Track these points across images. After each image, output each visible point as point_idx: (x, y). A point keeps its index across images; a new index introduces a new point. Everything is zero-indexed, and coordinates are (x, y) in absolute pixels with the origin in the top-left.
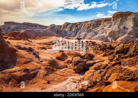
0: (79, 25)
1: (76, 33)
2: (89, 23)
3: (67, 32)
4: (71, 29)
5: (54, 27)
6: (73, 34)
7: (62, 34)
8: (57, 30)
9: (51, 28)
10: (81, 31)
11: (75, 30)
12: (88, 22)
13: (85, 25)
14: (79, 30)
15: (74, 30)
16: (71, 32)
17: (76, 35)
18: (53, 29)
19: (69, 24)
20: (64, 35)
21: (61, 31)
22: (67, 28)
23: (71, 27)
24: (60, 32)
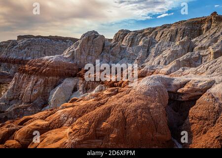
0: (150, 33)
1: (148, 50)
2: (172, 28)
3: (124, 49)
4: (132, 42)
5: (96, 37)
6: (140, 54)
7: (113, 55)
8: (101, 44)
9: (88, 39)
10: (160, 45)
11: (145, 43)
12: (170, 26)
13: (163, 33)
14: (155, 43)
15: (141, 43)
16: (135, 48)
17: (147, 56)
18: (93, 43)
19: (128, 32)
20: (118, 55)
21: (111, 47)
22: (124, 40)
23: (132, 39)
24: (109, 48)
